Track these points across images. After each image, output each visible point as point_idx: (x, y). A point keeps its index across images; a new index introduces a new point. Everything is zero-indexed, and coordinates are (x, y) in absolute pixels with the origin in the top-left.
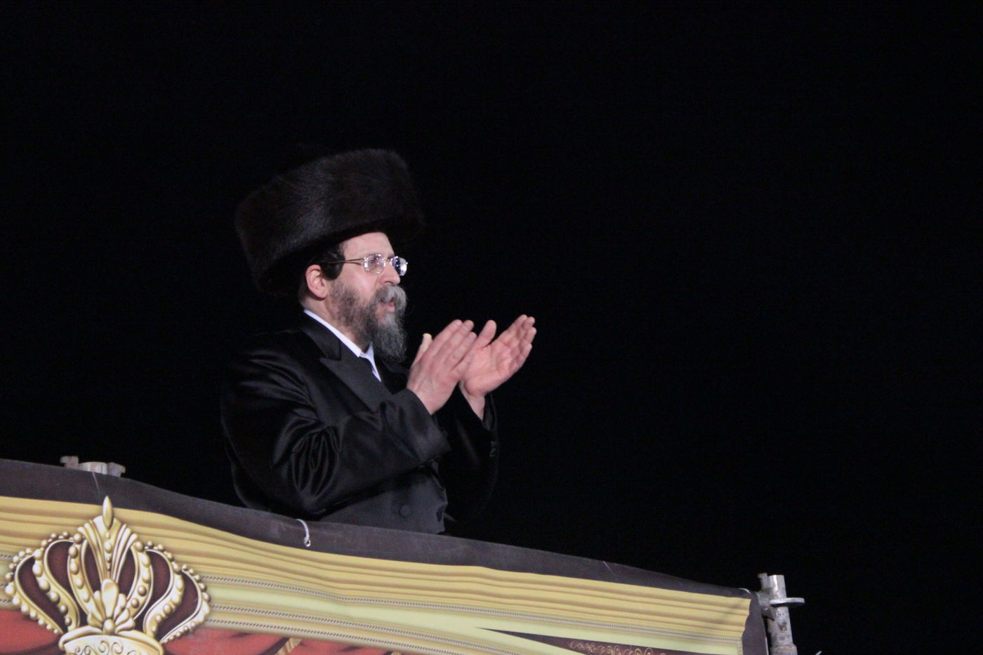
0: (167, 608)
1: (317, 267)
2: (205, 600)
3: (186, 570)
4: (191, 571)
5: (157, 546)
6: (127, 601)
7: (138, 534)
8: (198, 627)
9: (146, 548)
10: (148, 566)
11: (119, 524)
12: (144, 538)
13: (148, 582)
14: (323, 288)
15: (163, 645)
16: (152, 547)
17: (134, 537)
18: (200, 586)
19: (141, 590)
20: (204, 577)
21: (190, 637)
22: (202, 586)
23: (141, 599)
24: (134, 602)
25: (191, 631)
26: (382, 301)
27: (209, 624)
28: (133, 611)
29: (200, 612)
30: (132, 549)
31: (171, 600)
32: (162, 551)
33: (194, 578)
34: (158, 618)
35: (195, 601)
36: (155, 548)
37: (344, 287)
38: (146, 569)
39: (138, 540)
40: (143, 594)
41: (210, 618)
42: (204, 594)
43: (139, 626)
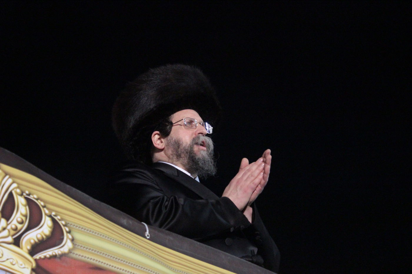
0: (39, 237)
1: (158, 132)
2: (69, 239)
3: (55, 216)
4: (59, 217)
5: (33, 195)
6: (8, 225)
7: (18, 184)
8: (63, 255)
9: (24, 194)
10: (25, 206)
11: (3, 174)
12: (23, 188)
13: (26, 216)
14: (162, 144)
15: (36, 260)
16: (29, 195)
17: (15, 185)
18: (65, 229)
19: (19, 220)
20: (69, 224)
21: (58, 260)
22: (67, 229)
23: (19, 226)
24: (14, 227)
25: (58, 256)
26: (197, 144)
27: (71, 255)
28: (12, 232)
29: (66, 246)
30: (13, 192)
31: (43, 232)
32: (37, 199)
33: (62, 223)
34: (32, 241)
35: (62, 237)
36: (31, 196)
37: (173, 139)
38: (24, 208)
39: (18, 187)
40: (22, 223)
41: (73, 252)
42: (68, 234)
43: (17, 242)
